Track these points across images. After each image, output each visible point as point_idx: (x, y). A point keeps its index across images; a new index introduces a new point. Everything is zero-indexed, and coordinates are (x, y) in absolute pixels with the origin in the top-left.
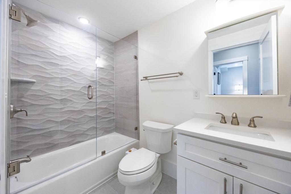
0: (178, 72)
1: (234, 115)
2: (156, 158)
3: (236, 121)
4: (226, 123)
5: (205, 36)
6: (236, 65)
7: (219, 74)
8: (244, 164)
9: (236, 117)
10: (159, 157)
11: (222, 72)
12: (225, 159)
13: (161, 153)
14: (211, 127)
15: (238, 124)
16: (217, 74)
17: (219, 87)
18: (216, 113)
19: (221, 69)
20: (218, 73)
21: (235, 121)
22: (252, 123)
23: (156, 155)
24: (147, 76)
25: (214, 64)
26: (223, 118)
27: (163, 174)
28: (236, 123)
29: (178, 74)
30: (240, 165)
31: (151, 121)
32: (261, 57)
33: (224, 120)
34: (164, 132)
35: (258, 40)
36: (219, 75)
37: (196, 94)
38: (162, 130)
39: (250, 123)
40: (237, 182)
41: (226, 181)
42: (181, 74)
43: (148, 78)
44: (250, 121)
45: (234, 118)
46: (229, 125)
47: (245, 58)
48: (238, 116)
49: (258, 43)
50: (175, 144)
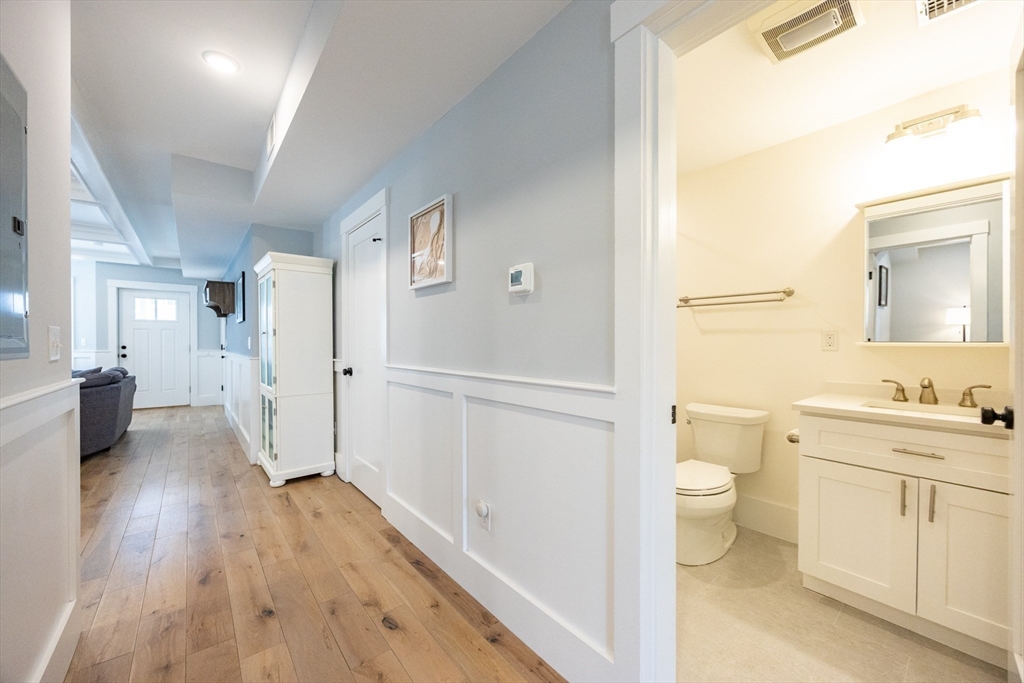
0: (781, 290)
1: (926, 382)
3: (931, 396)
4: (906, 400)
7: (884, 271)
8: (938, 453)
9: (930, 385)
11: (892, 265)
12: (904, 450)
13: (739, 472)
15: (936, 401)
17: (884, 313)
18: (884, 381)
20: (881, 267)
21: (929, 395)
22: (968, 399)
24: (690, 297)
25: (870, 243)
26: (901, 390)
28: (932, 399)
29: (781, 295)
30: (933, 454)
33: (901, 395)
34: (747, 425)
36: (884, 275)
37: (830, 340)
38: (744, 419)
39: (964, 400)
40: (926, 486)
41: (905, 486)
42: (789, 293)
43: (692, 302)
44: (964, 394)
45: (924, 387)
46: (913, 404)
48: (934, 384)
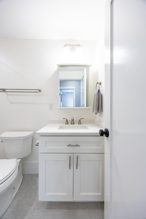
0: (37, 89)
1: (73, 119)
2: (17, 163)
4: (68, 124)
5: (57, 68)
6: (70, 91)
8: (79, 144)
10: (20, 162)
12: (70, 144)
13: (22, 158)
14: (61, 128)
15: (74, 124)
16: (60, 95)
17: (62, 103)
18: (63, 118)
19: (63, 92)
21: (73, 122)
22: (80, 123)
23: (17, 160)
25: (60, 88)
26: (67, 121)
27: (23, 175)
29: (37, 91)
30: (77, 145)
31: (9, 131)
32: (81, 88)
33: (67, 122)
34: (25, 139)
35: (80, 79)
37: (51, 107)
38: (23, 137)
40: (75, 155)
41: (70, 157)
42: (40, 91)
43: (6, 90)
44: (79, 121)
46: (70, 125)
47: (74, 87)
49: (80, 81)
50: (37, 145)
